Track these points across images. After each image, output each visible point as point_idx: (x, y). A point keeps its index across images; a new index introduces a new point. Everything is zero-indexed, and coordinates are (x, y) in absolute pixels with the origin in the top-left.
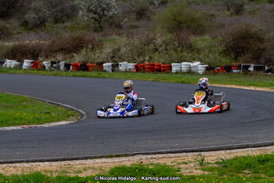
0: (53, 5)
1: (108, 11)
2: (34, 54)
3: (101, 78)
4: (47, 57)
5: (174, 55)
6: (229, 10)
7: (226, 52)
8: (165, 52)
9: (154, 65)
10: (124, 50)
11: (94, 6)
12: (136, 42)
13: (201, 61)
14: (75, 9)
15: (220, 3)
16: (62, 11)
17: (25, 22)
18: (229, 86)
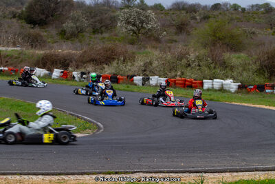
0: (93, 15)
1: (147, 24)
2: (64, 63)
3: (128, 91)
4: (77, 67)
5: (207, 71)
6: (271, 28)
7: (260, 71)
8: (198, 68)
9: (185, 81)
10: (155, 64)
11: (132, 17)
12: (169, 56)
13: (234, 79)
14: (114, 20)
15: (264, 21)
16: (101, 21)
17: (62, 31)
18: (258, 106)
